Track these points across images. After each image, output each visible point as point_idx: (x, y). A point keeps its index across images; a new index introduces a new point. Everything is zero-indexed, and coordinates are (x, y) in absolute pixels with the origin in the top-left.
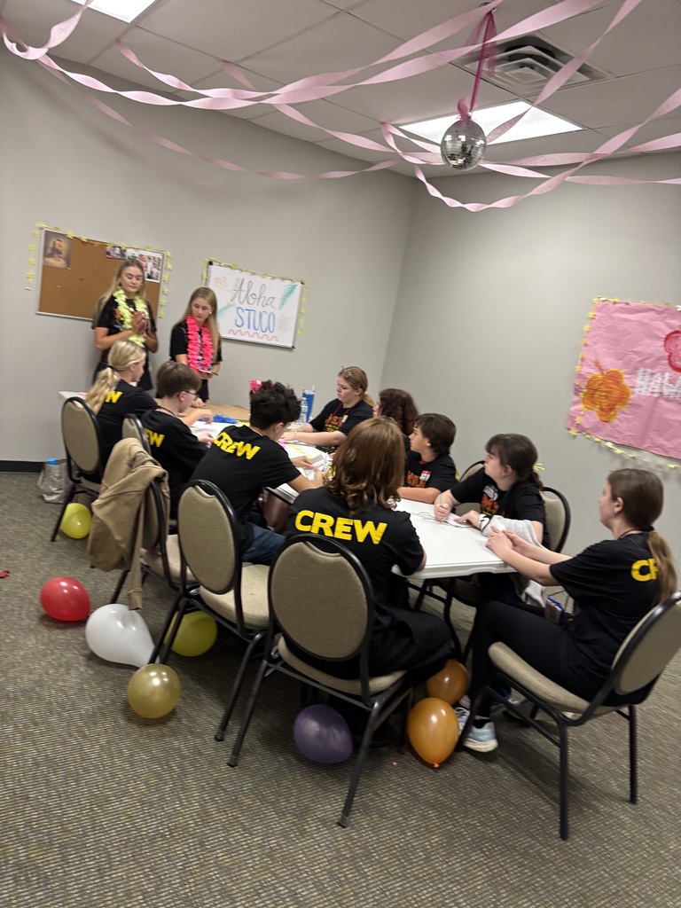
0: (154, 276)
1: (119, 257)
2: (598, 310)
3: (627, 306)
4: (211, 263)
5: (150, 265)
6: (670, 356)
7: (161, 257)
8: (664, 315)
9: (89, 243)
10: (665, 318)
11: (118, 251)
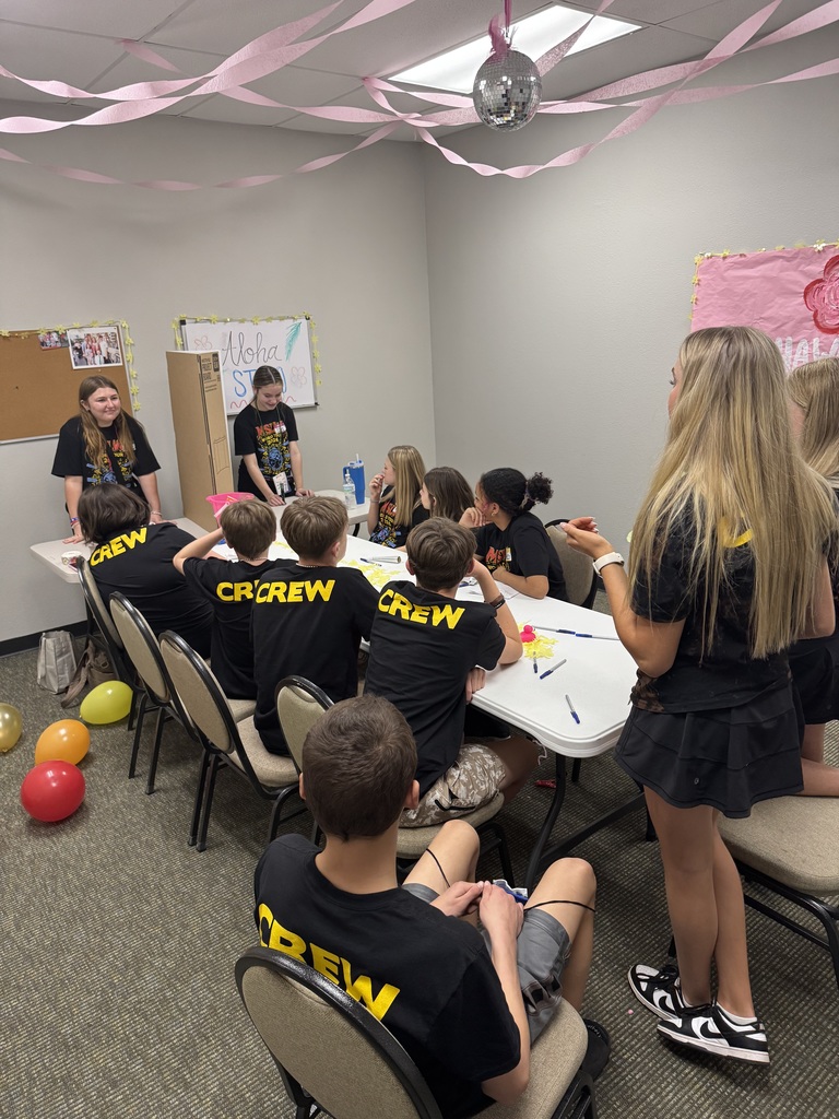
0: (113, 358)
1: (59, 345)
2: (704, 271)
3: (743, 259)
4: (183, 322)
5: (103, 345)
6: (815, 316)
7: (116, 331)
8: (796, 262)
9: (14, 336)
10: (799, 266)
11: (55, 337)
